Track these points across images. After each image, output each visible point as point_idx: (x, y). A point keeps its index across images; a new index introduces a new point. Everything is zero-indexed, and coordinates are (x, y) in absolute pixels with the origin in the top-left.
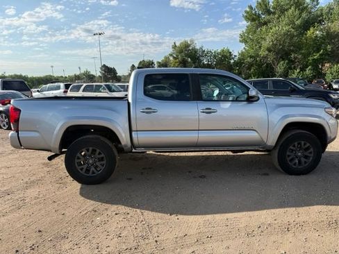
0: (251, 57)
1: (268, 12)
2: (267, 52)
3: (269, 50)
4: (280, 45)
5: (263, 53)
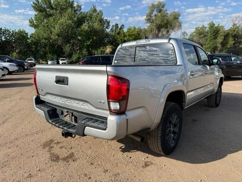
0: (45, 39)
1: (52, 8)
2: (57, 37)
3: (58, 35)
4: (66, 32)
5: (54, 37)
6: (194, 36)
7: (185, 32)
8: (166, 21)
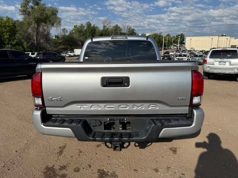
6: (73, 33)
7: (65, 29)
8: (45, 16)
